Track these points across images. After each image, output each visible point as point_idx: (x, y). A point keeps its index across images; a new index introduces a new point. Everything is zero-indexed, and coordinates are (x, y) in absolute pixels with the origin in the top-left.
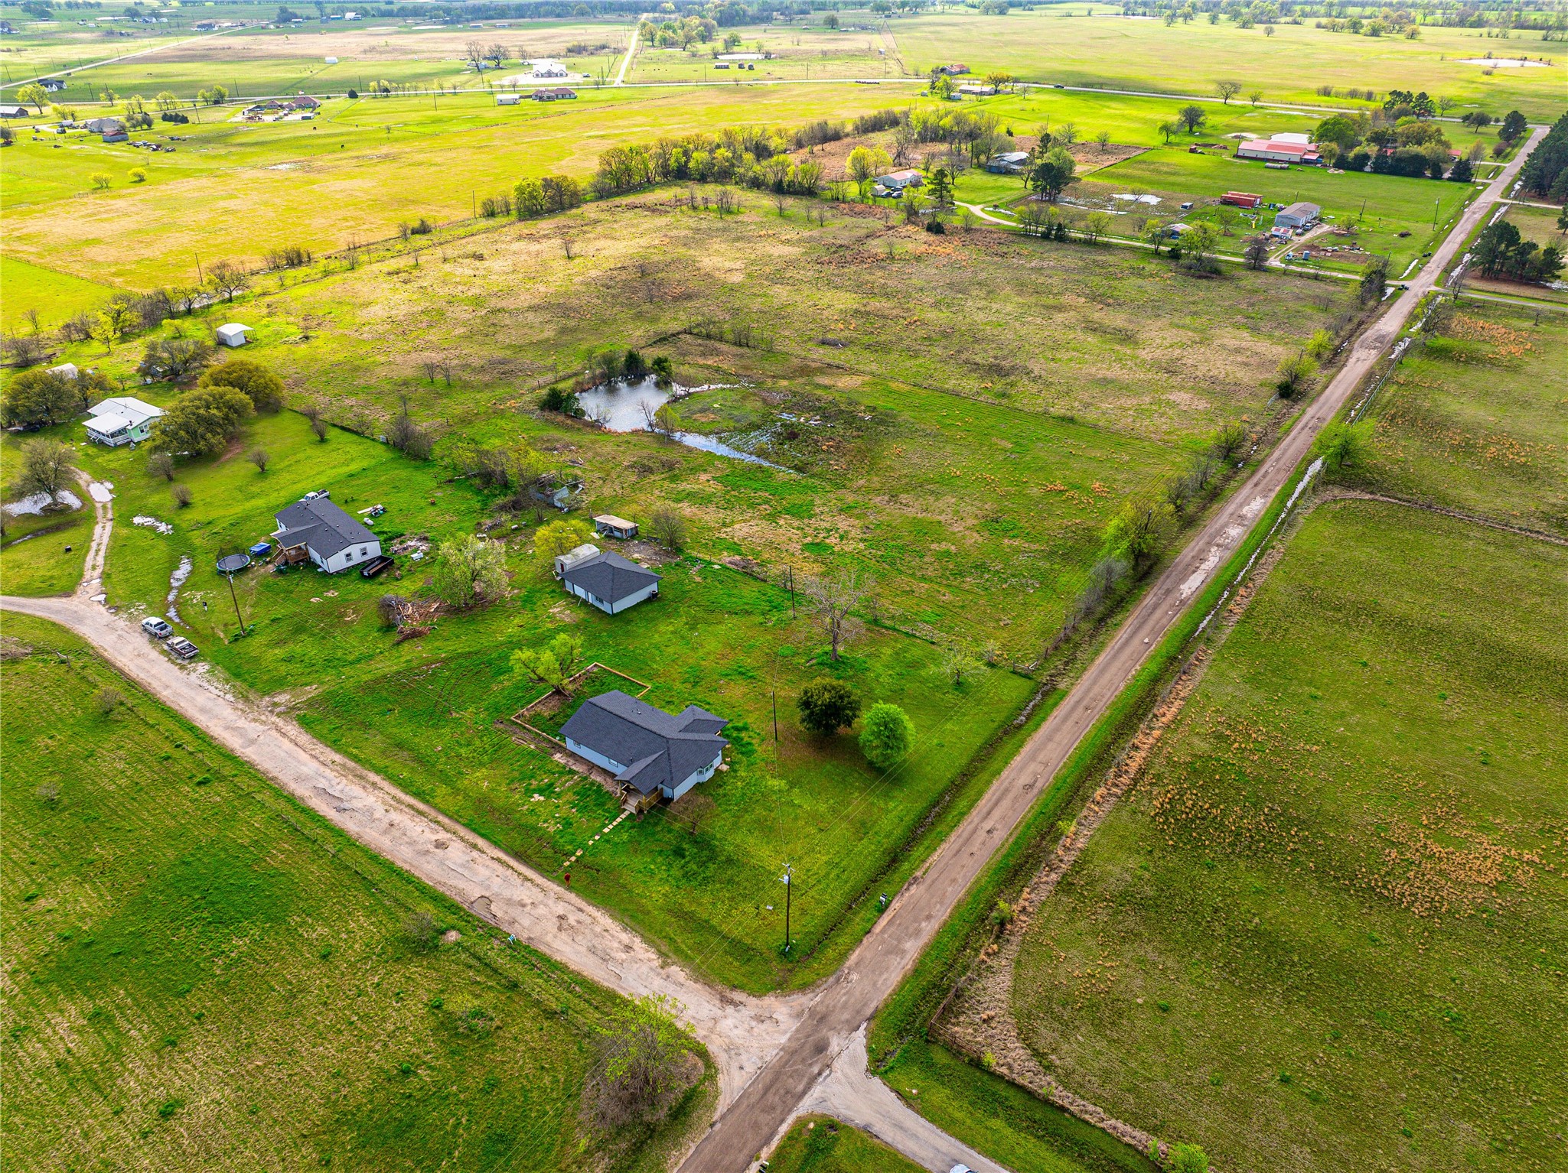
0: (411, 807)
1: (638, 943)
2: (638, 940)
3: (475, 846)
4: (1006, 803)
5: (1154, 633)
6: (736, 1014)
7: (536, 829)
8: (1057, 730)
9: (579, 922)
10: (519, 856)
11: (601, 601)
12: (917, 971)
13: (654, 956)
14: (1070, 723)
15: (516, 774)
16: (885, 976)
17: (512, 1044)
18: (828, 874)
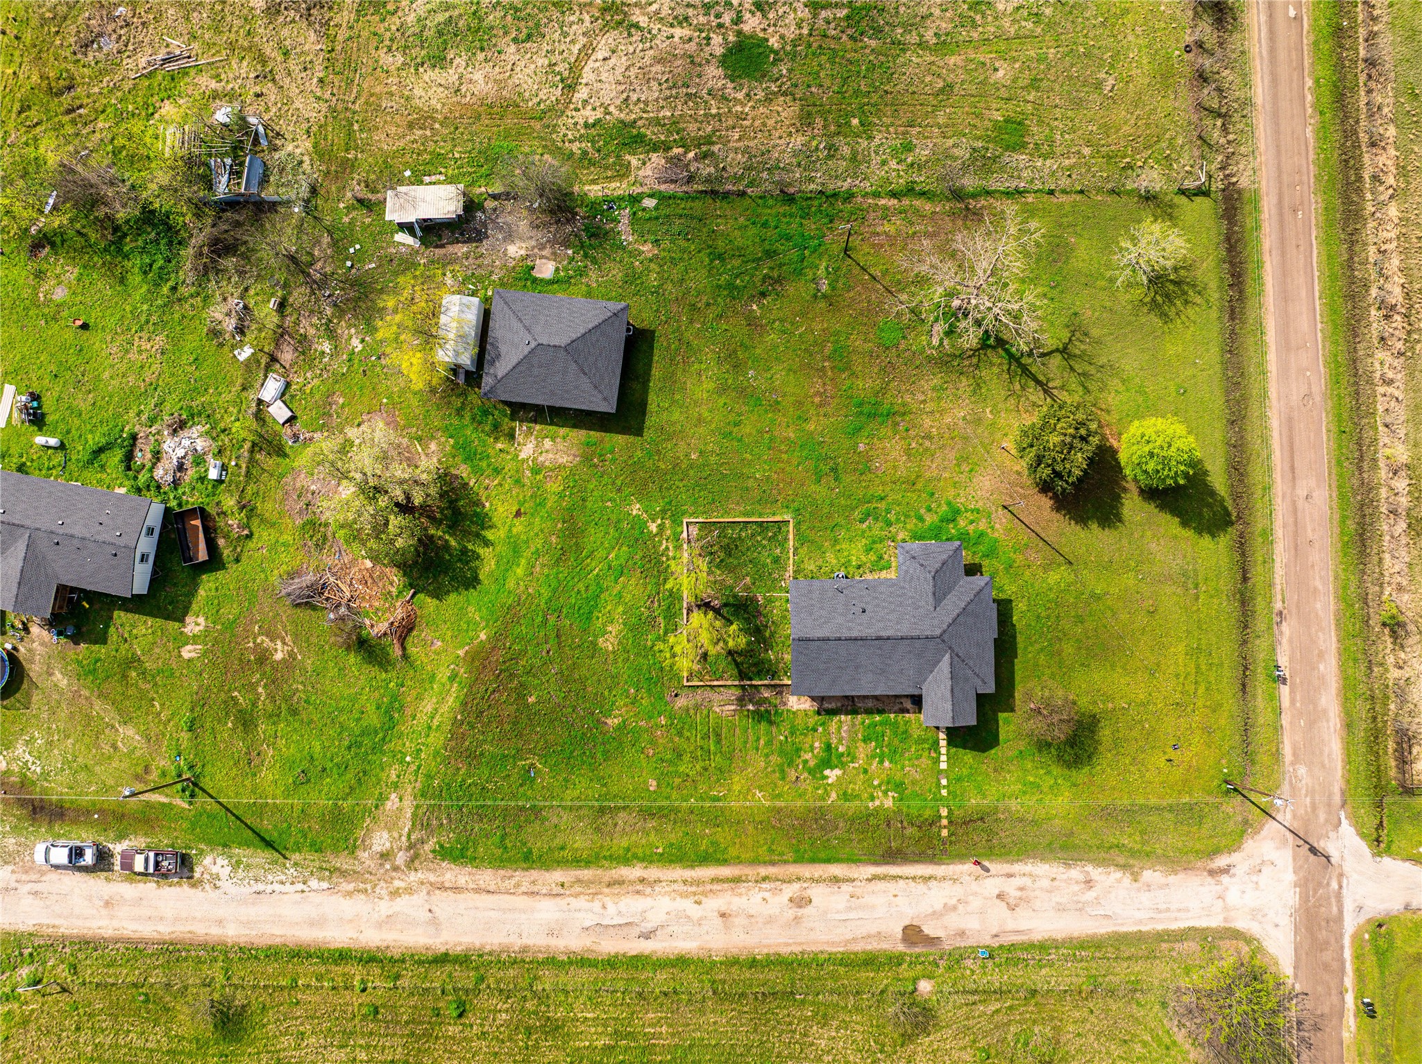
0: (715, 880)
1: (1095, 872)
2: (1089, 868)
3: (836, 880)
9: (1021, 889)
10: (892, 856)
13: (1119, 874)
18: (1198, 667)
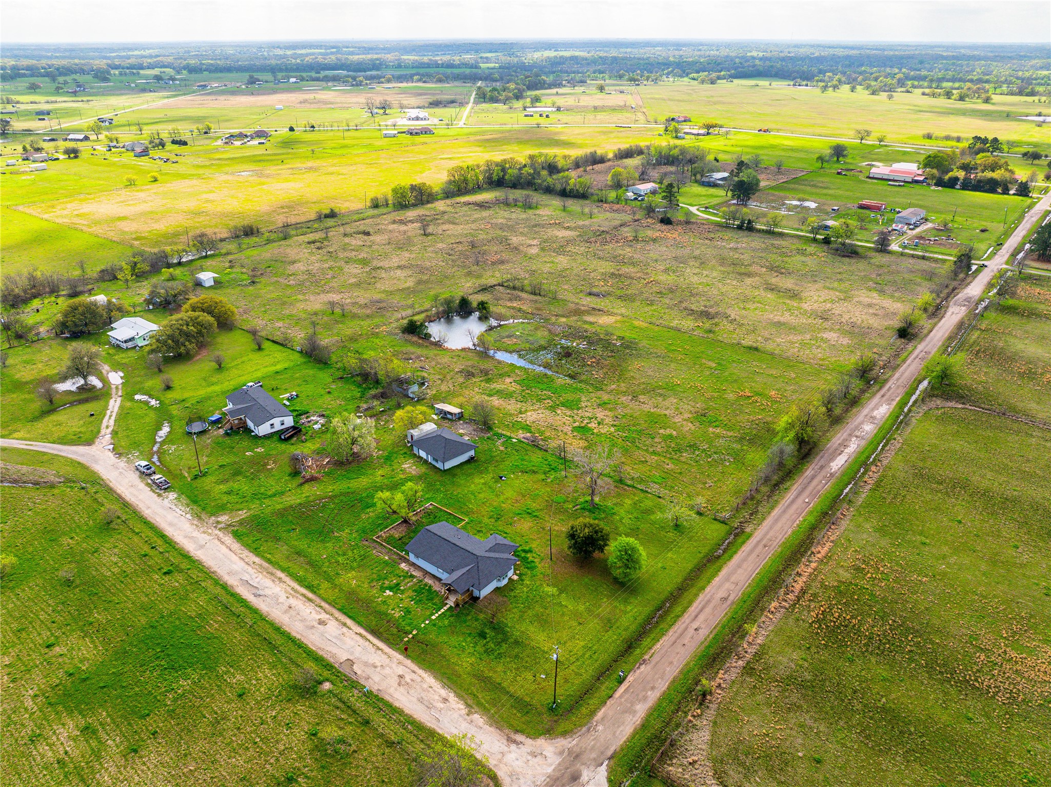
0: (304, 595)
1: (452, 697)
2: (452, 695)
3: (345, 624)
4: (708, 610)
5: (813, 495)
6: (518, 750)
7: (387, 615)
8: (744, 560)
9: (412, 680)
10: (375, 632)
11: (437, 461)
12: (644, 726)
13: (462, 707)
14: (754, 555)
15: (375, 576)
16: (621, 729)
17: (363, 763)
18: (584, 654)
